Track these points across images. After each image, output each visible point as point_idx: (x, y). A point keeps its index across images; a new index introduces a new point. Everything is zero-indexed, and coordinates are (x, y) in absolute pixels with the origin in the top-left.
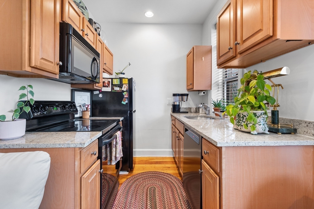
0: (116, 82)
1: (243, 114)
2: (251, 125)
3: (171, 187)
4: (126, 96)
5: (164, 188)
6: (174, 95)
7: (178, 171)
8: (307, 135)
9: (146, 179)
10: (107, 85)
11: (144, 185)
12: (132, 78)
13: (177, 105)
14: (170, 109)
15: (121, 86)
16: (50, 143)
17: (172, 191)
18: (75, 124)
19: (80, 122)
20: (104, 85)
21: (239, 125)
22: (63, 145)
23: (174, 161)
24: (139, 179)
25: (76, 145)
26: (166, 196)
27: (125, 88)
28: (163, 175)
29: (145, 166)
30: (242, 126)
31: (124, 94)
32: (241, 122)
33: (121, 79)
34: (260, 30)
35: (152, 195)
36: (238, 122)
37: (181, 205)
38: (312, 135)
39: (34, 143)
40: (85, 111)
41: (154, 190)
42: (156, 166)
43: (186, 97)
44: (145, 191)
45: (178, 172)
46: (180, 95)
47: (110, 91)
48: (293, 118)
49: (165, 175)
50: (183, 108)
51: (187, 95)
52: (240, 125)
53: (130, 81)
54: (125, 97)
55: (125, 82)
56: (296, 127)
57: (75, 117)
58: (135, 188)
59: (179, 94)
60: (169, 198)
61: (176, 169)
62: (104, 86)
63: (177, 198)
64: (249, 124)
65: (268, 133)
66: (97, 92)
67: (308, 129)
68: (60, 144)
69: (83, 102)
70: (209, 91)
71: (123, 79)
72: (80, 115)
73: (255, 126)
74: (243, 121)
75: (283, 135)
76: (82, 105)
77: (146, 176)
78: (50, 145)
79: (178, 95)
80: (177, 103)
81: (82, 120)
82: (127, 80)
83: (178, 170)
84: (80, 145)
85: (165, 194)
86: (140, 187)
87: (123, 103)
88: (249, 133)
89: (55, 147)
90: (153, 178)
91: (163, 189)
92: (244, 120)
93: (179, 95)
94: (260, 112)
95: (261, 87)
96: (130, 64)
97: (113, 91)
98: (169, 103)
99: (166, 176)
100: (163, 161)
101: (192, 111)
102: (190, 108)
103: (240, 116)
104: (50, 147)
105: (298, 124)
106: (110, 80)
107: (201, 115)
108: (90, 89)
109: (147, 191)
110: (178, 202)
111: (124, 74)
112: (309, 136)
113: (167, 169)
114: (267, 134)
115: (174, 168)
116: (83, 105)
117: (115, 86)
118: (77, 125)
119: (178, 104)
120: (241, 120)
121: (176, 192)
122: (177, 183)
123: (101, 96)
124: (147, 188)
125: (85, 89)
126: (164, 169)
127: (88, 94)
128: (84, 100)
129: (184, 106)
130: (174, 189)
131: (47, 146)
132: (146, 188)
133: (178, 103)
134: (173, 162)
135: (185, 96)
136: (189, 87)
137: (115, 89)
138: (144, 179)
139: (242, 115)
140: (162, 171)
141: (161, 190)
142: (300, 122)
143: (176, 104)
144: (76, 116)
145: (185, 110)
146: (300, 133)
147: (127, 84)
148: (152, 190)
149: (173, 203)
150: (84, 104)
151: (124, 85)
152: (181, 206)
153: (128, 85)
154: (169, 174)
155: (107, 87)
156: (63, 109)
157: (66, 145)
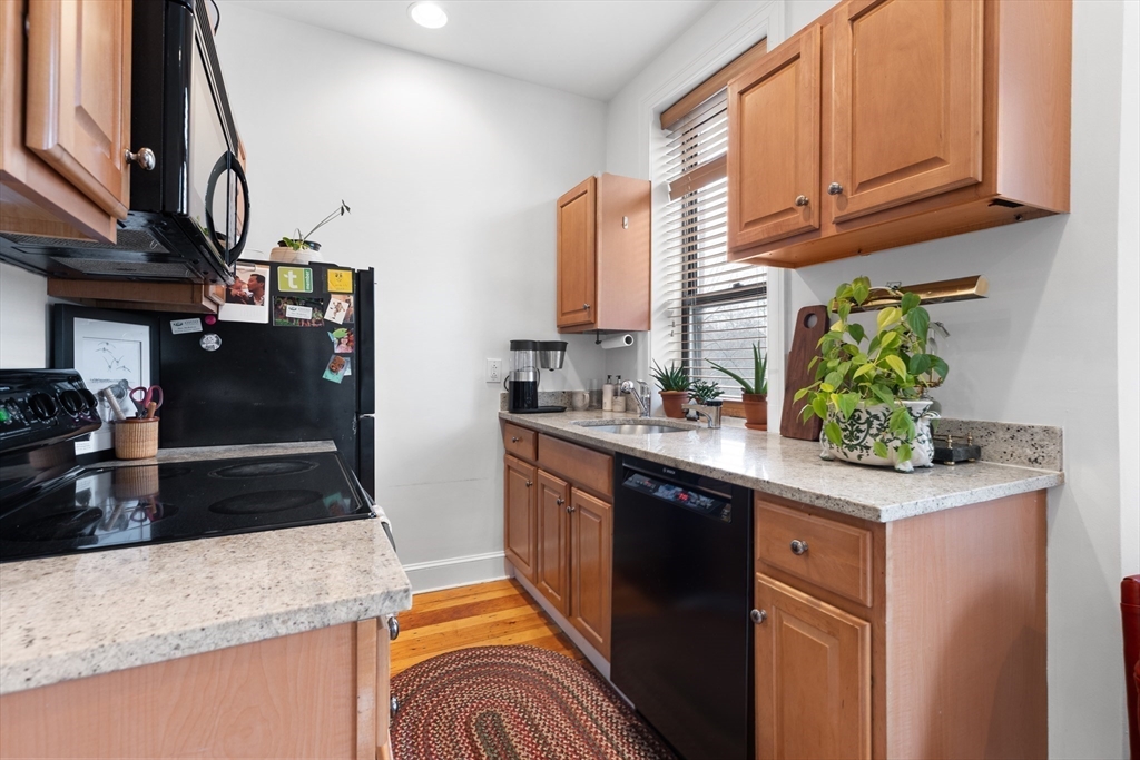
0: (295, 282)
1: (868, 413)
2: (897, 443)
3: (552, 693)
4: (343, 345)
5: (530, 704)
6: (518, 346)
7: (551, 630)
8: (1011, 463)
9: (444, 687)
10: (249, 294)
11: (448, 714)
12: (372, 270)
13: (529, 382)
14: (498, 400)
15: (318, 299)
16: (199, 626)
17: (565, 709)
18: (78, 490)
19: (100, 483)
20: (234, 292)
21: (851, 448)
22: (284, 622)
23: (521, 594)
24: (413, 695)
25: (362, 608)
26: (550, 735)
27: (339, 310)
28: (502, 656)
29: (416, 636)
30: (868, 448)
31: (334, 336)
32: (862, 435)
33: (320, 270)
34: (936, 161)
35: (496, 747)
36: (851, 437)
37: (618, 752)
38: (1026, 461)
39: (80, 648)
40: (129, 420)
41: (498, 725)
42: (459, 628)
43: (559, 352)
44: (461, 738)
45: (549, 633)
46: (538, 345)
47: (266, 321)
48: (965, 419)
49: (511, 656)
50: (544, 393)
51: (562, 346)
52: (859, 444)
53: (363, 283)
54: (337, 351)
55: (340, 283)
56: (980, 442)
57: (78, 452)
58: (412, 737)
59: (534, 342)
60: (565, 738)
61: (539, 621)
62: (231, 298)
63: (594, 730)
64: (890, 440)
65: (932, 465)
66: (194, 326)
67: (1016, 447)
68: (265, 621)
69: (116, 376)
70: (640, 336)
71: (330, 271)
72: (99, 441)
73: (911, 446)
74: (868, 433)
75: (960, 466)
76: (111, 387)
77: (440, 677)
78: (199, 635)
79: (531, 345)
80: (528, 377)
81: (114, 471)
82: (347, 278)
83: (546, 624)
84: (387, 603)
85: (545, 729)
86: (433, 728)
87: (328, 375)
88: (890, 468)
89: (233, 643)
90: (468, 677)
91: (529, 709)
92: (873, 431)
93: (535, 346)
94: (922, 405)
95: (919, 328)
96: (344, 209)
97: (279, 321)
98: (494, 376)
99: (518, 657)
100: (478, 604)
101: (579, 402)
102: (571, 395)
103: (859, 418)
104: (204, 649)
105: (984, 433)
106: (265, 272)
107: (607, 416)
108: (145, 308)
109: (470, 736)
110: (604, 743)
111: (316, 246)
112: (1017, 463)
113: (507, 628)
114: (929, 467)
115: (528, 619)
116: (118, 391)
117: (290, 298)
118: (86, 495)
119: (531, 379)
120: (861, 431)
121: (577, 708)
122: (567, 676)
123: (211, 342)
124: (465, 723)
125: (114, 306)
126: (496, 631)
127: (141, 334)
128: (121, 364)
129: (548, 386)
130: (568, 697)
131: (177, 648)
132: (459, 724)
133: (531, 374)
134: (516, 600)
135: (527, 349)
136: (565, 317)
137: (289, 314)
138: (437, 691)
139: (864, 417)
140: (495, 642)
141: (523, 718)
142: (990, 429)
143: (523, 379)
144: (82, 448)
145: (551, 402)
146: (990, 458)
147: (348, 294)
148: (486, 727)
149: (588, 753)
150: (118, 386)
151: (334, 300)
152: (617, 754)
153: (352, 298)
154: (525, 649)
155: (250, 301)
156: (38, 415)
157: (303, 618)
